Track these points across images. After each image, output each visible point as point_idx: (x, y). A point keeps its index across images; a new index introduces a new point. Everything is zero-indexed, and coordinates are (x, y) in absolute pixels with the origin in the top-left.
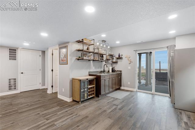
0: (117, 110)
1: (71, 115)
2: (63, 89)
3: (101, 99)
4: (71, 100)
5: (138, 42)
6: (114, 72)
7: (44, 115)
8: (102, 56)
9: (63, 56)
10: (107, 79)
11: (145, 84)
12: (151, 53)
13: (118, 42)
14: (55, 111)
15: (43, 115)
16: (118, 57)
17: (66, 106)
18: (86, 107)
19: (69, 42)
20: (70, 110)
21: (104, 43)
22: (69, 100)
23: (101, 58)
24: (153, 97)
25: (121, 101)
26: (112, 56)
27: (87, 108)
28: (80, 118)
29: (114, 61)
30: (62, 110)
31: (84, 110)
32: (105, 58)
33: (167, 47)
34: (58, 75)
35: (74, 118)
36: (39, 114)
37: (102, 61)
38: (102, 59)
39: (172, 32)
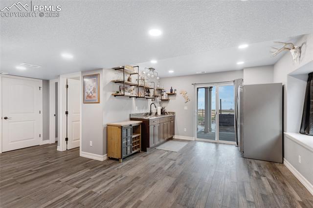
0: (177, 166)
1: (114, 178)
2: (91, 142)
3: (149, 154)
4: (105, 158)
5: (197, 73)
6: (164, 114)
7: (69, 183)
8: (148, 90)
9: (91, 90)
10: (157, 124)
11: (203, 130)
12: (211, 87)
13: (171, 72)
14: (85, 176)
15: (67, 181)
16: (169, 92)
17: (100, 166)
18: (133, 165)
19: (102, 69)
20: (108, 172)
21: (151, 72)
22: (101, 158)
23: (147, 94)
24: (217, 147)
25: (179, 154)
26: (160, 91)
27: (134, 167)
28: (128, 180)
29: (164, 97)
30: (96, 173)
31: (131, 170)
32: (152, 94)
33: (234, 81)
34: (81, 120)
35: (120, 181)
36: (59, 181)
37: (147, 98)
38: (148, 96)
39: (240, 63)
